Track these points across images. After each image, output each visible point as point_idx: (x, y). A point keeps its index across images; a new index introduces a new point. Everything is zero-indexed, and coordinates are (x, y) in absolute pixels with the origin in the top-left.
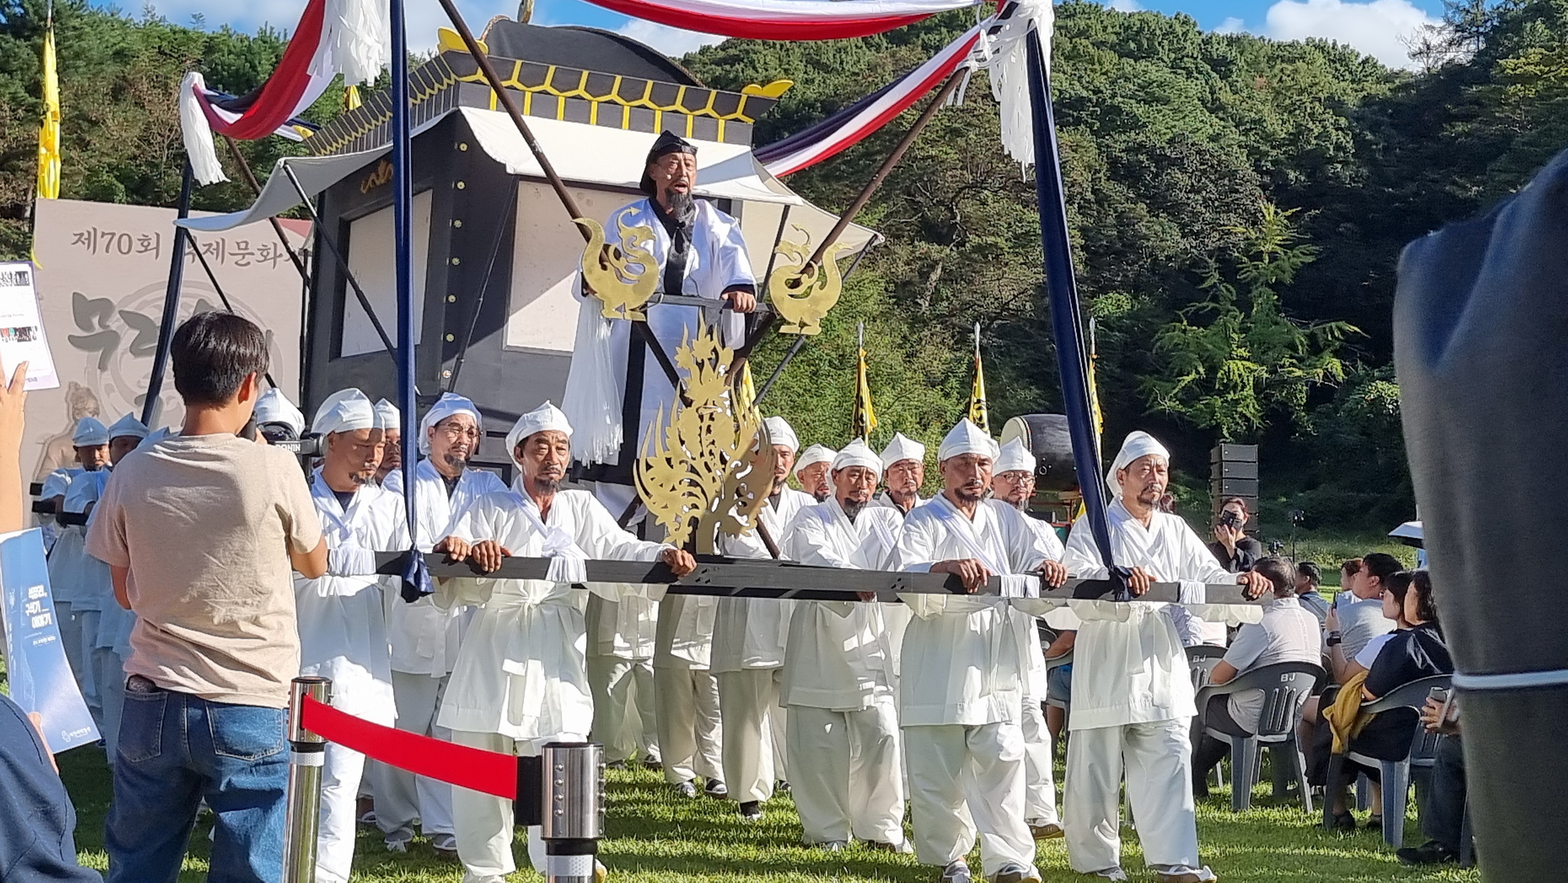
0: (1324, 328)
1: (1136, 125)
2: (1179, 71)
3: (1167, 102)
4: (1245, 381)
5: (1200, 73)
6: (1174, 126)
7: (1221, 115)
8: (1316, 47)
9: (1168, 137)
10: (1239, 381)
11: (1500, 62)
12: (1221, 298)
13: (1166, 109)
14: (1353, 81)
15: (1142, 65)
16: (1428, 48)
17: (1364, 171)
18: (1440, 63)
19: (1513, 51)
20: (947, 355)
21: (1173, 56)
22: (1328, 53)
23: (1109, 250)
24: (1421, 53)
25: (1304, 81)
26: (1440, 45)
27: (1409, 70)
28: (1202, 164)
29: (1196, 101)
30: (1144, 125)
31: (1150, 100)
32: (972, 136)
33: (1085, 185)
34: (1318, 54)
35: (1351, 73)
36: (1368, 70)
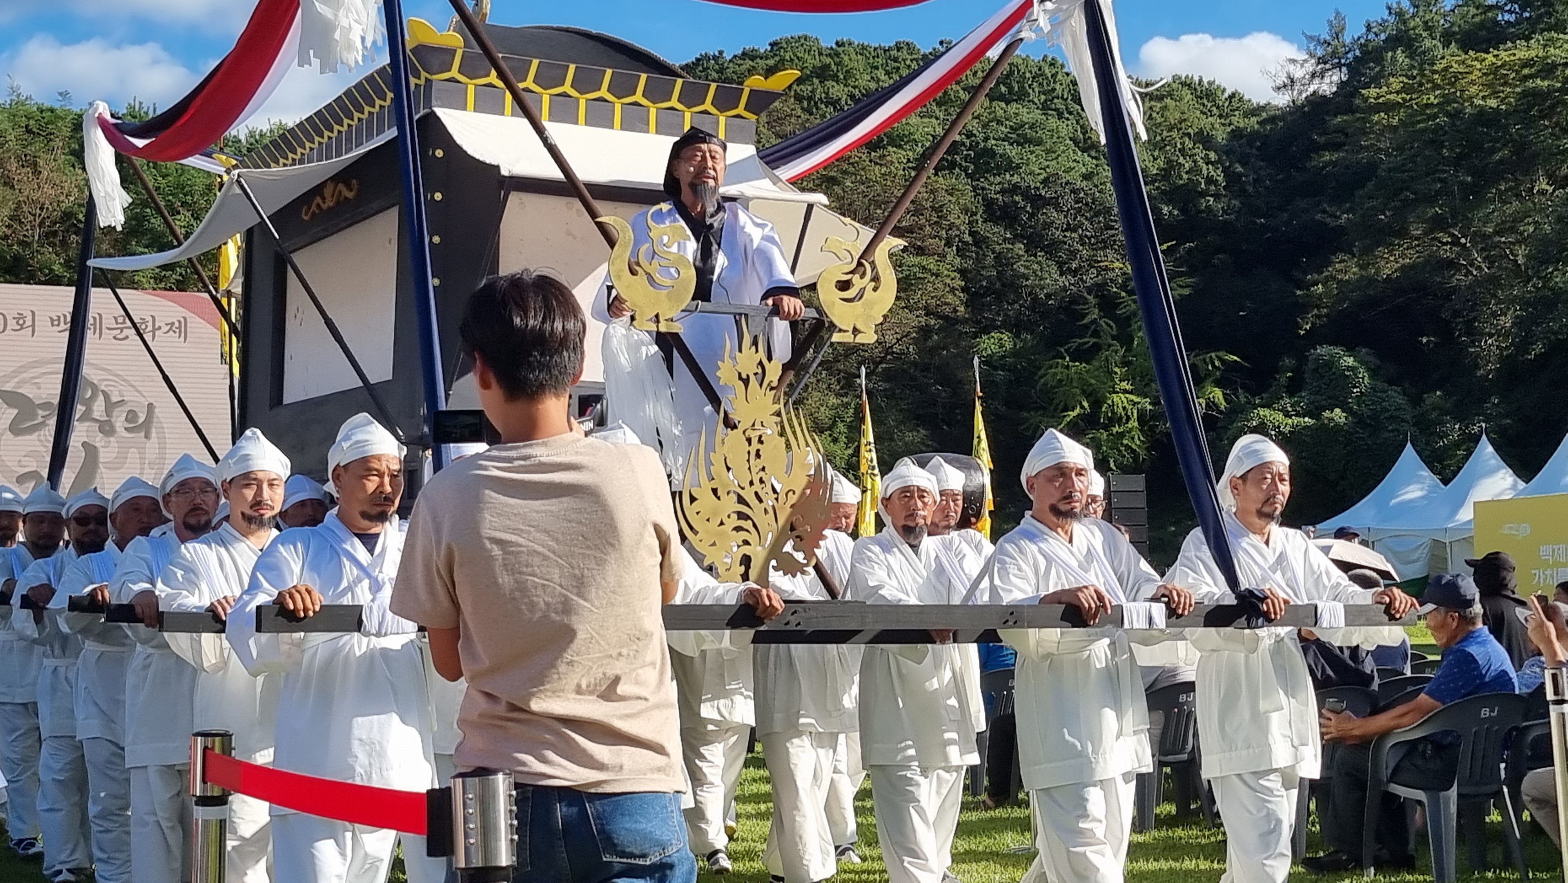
0: (1204, 360)
1: (1011, 167)
2: (1050, 112)
3: (1039, 142)
4: (1129, 413)
5: (1070, 113)
6: (1048, 167)
7: (1093, 153)
8: (1184, 84)
9: (1042, 177)
10: (1123, 414)
11: (1363, 91)
12: (1102, 334)
13: (1038, 150)
14: (1220, 116)
15: (1013, 108)
16: (1292, 81)
17: (1236, 203)
18: (1304, 95)
19: (1376, 81)
20: (833, 400)
21: (1043, 97)
22: (1195, 89)
23: (988, 291)
24: (1285, 86)
25: (1173, 116)
26: (1304, 78)
27: (1274, 102)
28: (1077, 202)
29: (1068, 141)
30: (1018, 166)
31: (1023, 141)
32: (848, 184)
33: (962, 228)
34: (1186, 91)
35: (1218, 108)
36: (1235, 105)
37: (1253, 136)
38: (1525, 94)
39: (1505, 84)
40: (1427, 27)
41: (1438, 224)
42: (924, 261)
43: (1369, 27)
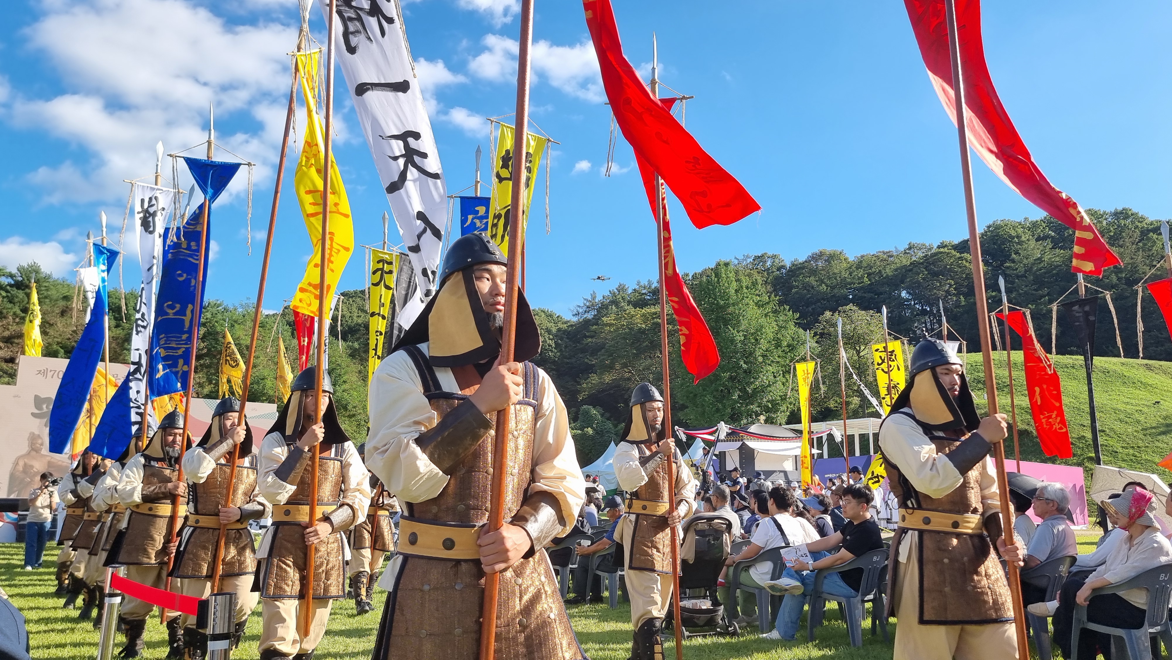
11: (601, 319)
14: (554, 323)
16: (578, 313)
18: (582, 319)
19: (605, 315)
22: (546, 314)
24: (576, 315)
26: (582, 313)
27: (572, 320)
35: (553, 320)
36: (559, 319)
37: (565, 331)
38: (653, 323)
39: (648, 320)
43: (604, 297)
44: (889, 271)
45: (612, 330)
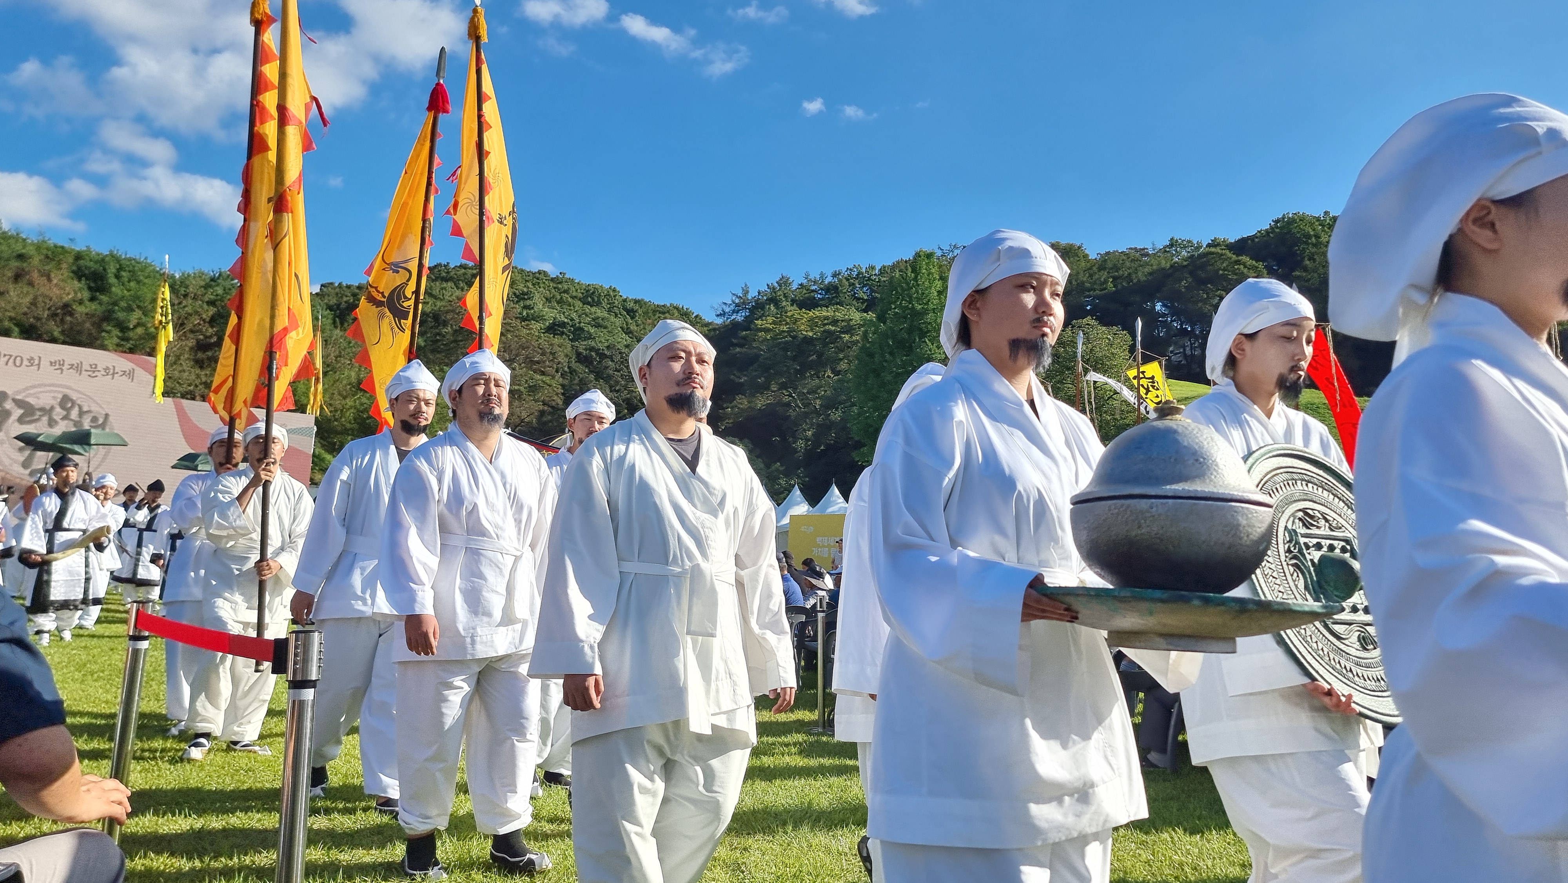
1: (590, 337)
2: (612, 314)
3: (605, 327)
5: (621, 315)
6: (609, 340)
8: (675, 308)
11: (756, 322)
13: (605, 331)
15: (593, 309)
16: (725, 313)
18: (730, 320)
19: (761, 318)
21: (609, 306)
24: (721, 315)
26: (730, 312)
27: (716, 322)
29: (619, 328)
30: (594, 338)
31: (598, 326)
38: (825, 332)
39: (816, 326)
40: (785, 296)
41: (783, 386)
42: (544, 378)
43: (759, 293)
44: (1141, 275)
45: (768, 337)
